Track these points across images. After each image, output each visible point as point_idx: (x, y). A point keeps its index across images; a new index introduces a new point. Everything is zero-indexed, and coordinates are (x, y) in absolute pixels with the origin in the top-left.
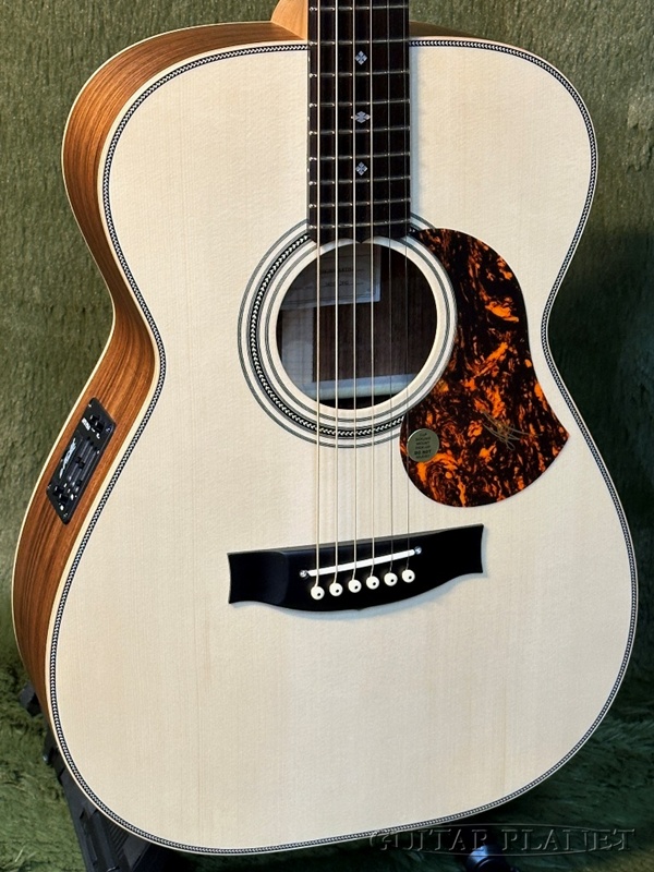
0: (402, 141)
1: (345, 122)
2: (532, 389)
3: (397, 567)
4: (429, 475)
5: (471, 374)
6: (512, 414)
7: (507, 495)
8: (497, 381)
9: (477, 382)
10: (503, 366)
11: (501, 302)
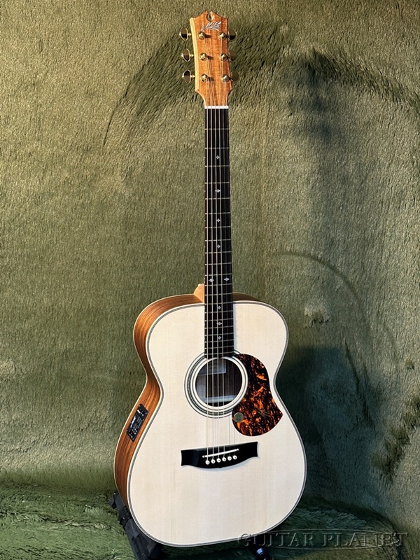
0: (231, 330)
1: (215, 325)
2: (271, 400)
3: (231, 455)
4: (241, 426)
5: (253, 396)
6: (265, 408)
7: (265, 433)
8: (261, 398)
9: (255, 398)
10: (262, 393)
11: (261, 375)
